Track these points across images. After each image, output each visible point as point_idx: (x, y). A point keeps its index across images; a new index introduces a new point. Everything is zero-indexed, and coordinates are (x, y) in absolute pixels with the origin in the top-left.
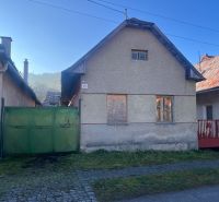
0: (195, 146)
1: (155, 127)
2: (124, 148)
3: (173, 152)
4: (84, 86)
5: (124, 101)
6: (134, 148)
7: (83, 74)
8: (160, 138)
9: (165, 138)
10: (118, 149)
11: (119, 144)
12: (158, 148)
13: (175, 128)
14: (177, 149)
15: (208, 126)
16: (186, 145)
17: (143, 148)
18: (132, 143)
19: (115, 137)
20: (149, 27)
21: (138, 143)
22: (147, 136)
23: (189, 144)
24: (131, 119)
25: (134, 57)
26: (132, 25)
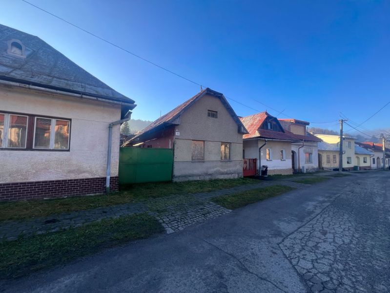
0: (242, 175)
1: (220, 164)
2: (202, 178)
3: (230, 179)
4: (177, 134)
5: (203, 145)
6: (207, 178)
7: (178, 125)
8: (222, 170)
9: (225, 170)
10: (198, 178)
11: (199, 175)
12: (222, 177)
13: (231, 164)
14: (232, 178)
15: (245, 162)
16: (237, 175)
17: (213, 178)
18: (207, 174)
19: (197, 171)
20: (219, 97)
21: (210, 175)
22: (215, 169)
23: (238, 174)
24: (207, 158)
25: (209, 115)
26: (209, 93)
